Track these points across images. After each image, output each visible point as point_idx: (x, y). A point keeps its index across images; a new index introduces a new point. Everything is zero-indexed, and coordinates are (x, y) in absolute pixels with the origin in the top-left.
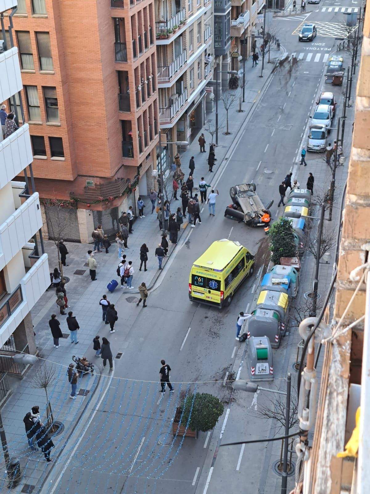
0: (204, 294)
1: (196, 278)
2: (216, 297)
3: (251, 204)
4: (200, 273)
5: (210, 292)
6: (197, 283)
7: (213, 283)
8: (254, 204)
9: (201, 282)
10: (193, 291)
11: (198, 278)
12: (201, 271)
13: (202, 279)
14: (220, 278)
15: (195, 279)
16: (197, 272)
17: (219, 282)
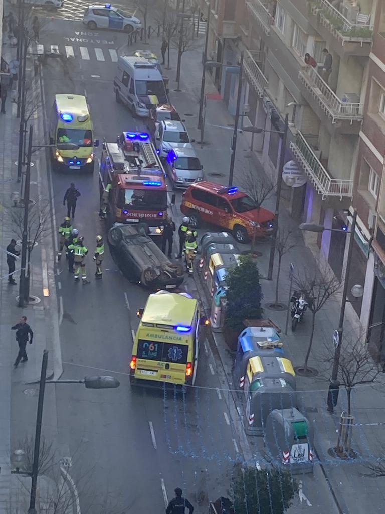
0: (157, 371)
1: (146, 345)
2: (178, 374)
3: (149, 255)
4: (152, 336)
5: (167, 367)
6: (147, 354)
7: (175, 351)
8: (153, 255)
9: (154, 351)
10: (138, 369)
11: (149, 345)
12: (154, 333)
13: (156, 345)
14: (187, 341)
15: (144, 346)
16: (148, 335)
17: (184, 348)
